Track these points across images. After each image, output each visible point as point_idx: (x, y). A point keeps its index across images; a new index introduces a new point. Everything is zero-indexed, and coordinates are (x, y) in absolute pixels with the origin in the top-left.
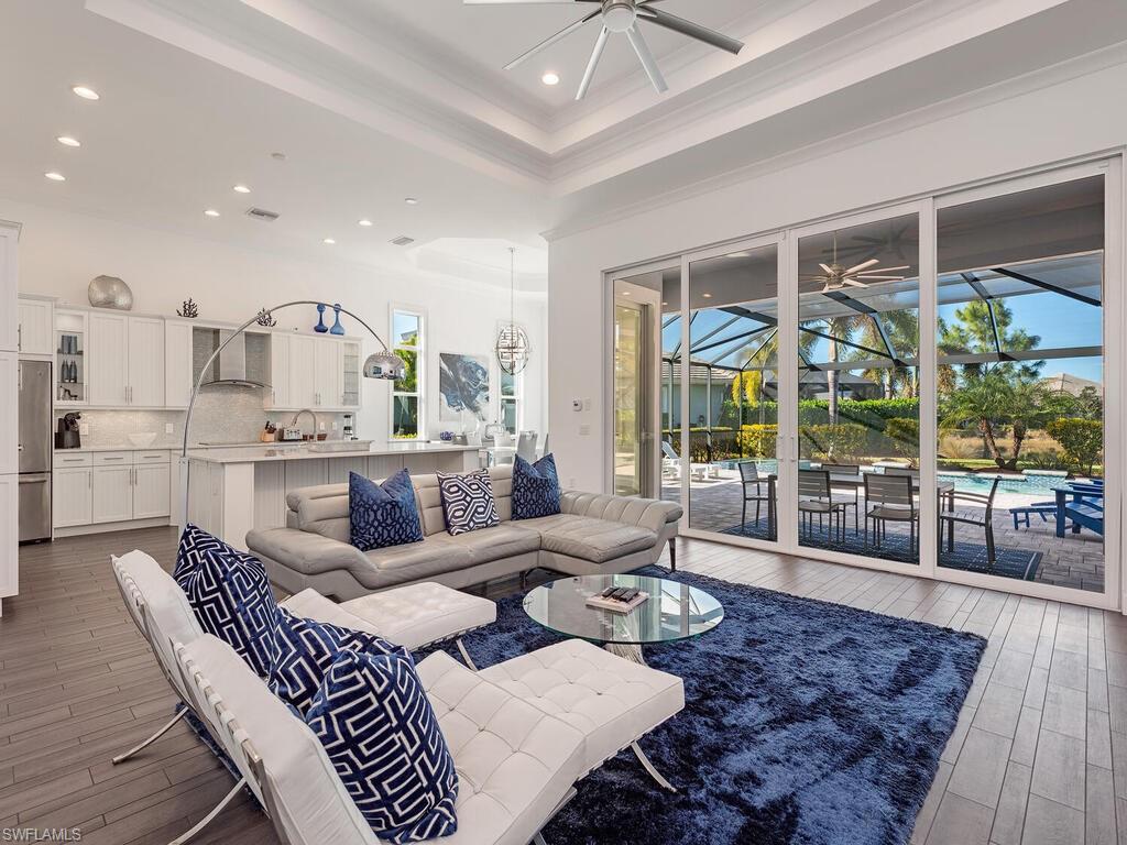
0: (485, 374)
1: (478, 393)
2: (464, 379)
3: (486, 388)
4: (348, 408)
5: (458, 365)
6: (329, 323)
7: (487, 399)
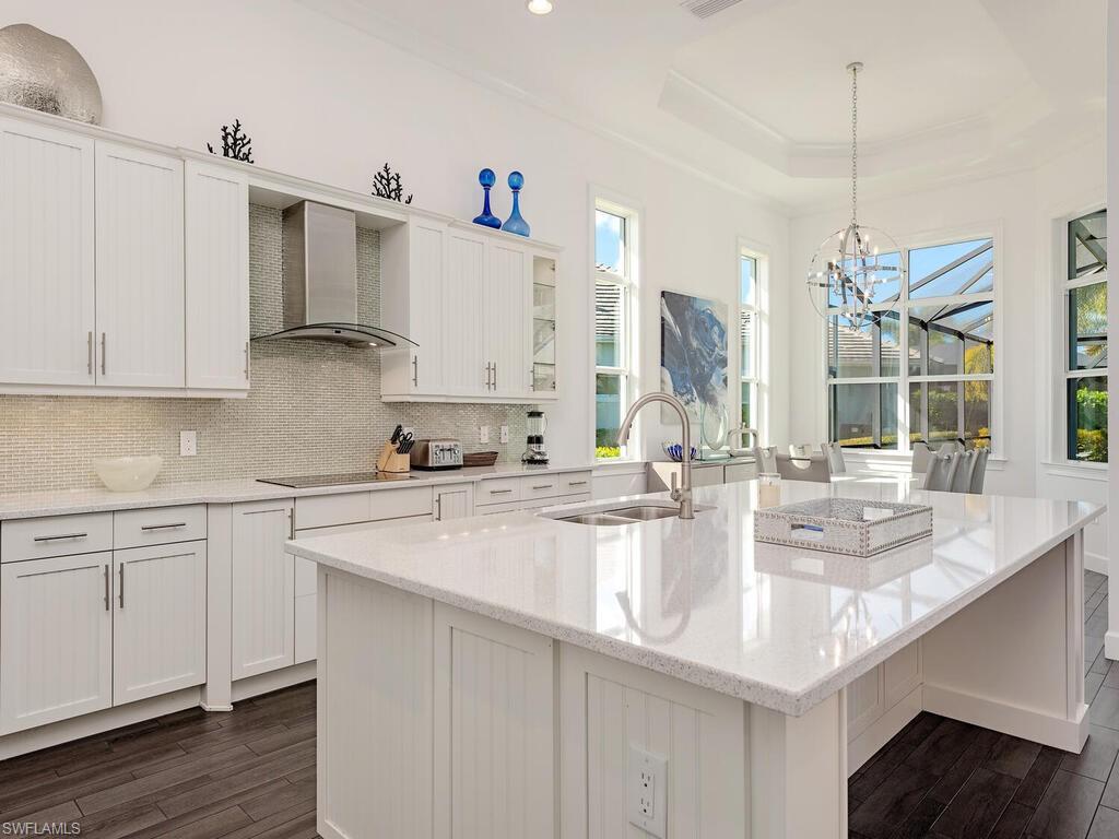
0: (722, 334)
1: (713, 369)
2: (695, 344)
3: (723, 362)
4: (538, 398)
5: (688, 314)
6: (501, 211)
7: (725, 381)
